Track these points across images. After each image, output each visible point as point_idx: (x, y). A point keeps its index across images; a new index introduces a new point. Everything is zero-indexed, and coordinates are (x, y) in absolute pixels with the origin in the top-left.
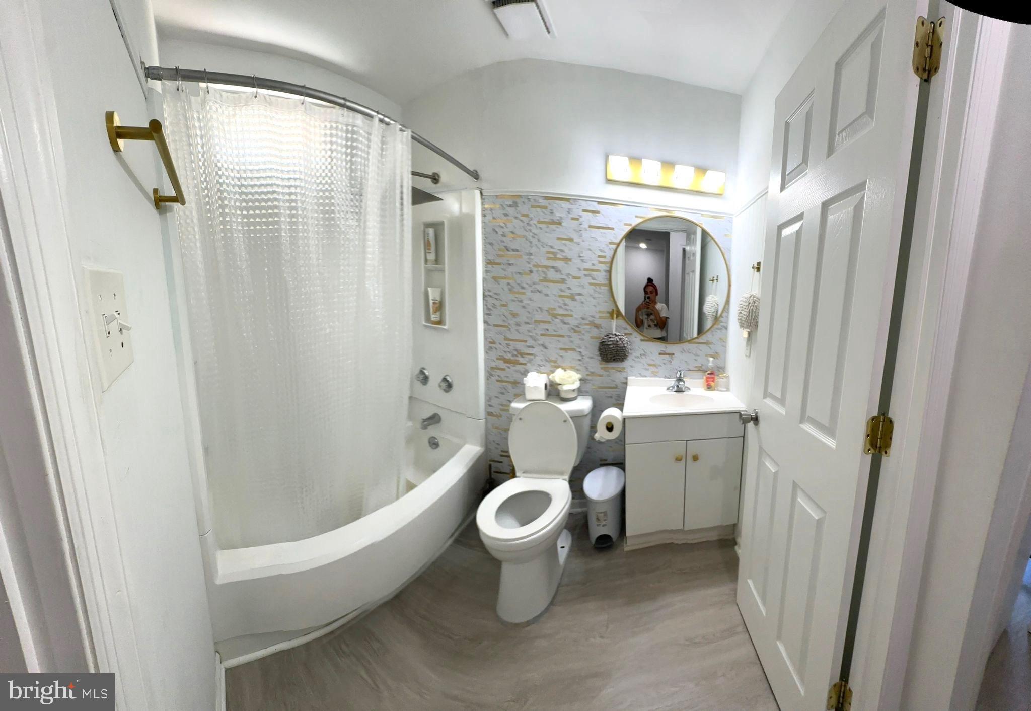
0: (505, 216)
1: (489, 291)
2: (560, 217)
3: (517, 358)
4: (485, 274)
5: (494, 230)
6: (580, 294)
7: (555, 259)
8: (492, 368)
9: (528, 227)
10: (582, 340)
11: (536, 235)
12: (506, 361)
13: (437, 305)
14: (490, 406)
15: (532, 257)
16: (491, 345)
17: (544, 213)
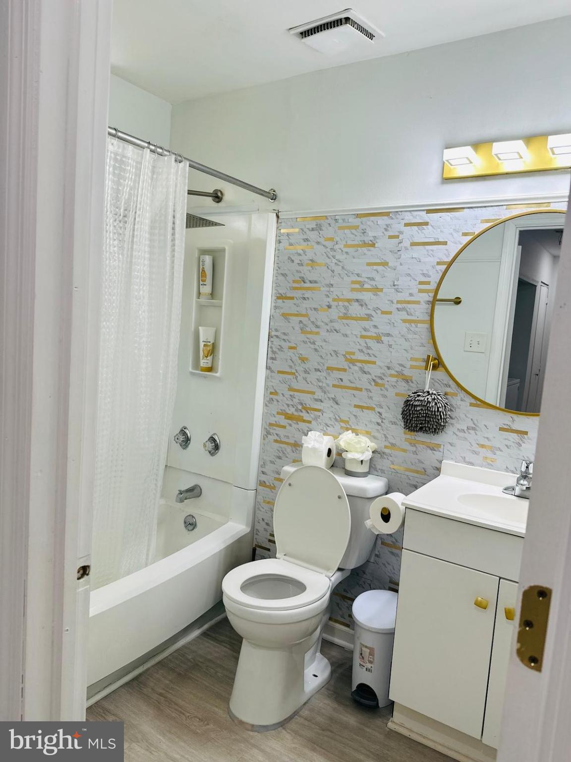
0: (305, 241)
1: (276, 330)
2: (375, 237)
3: (301, 414)
4: (273, 311)
5: (289, 258)
6: (388, 335)
7: (362, 289)
8: (271, 424)
9: (332, 253)
10: (385, 396)
11: (340, 261)
12: (289, 417)
13: (210, 348)
14: (263, 473)
15: (332, 289)
16: (272, 396)
17: (353, 234)
